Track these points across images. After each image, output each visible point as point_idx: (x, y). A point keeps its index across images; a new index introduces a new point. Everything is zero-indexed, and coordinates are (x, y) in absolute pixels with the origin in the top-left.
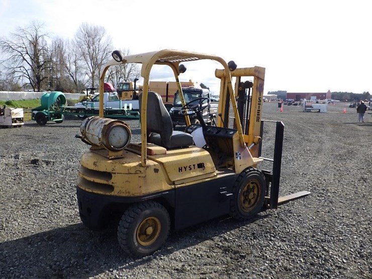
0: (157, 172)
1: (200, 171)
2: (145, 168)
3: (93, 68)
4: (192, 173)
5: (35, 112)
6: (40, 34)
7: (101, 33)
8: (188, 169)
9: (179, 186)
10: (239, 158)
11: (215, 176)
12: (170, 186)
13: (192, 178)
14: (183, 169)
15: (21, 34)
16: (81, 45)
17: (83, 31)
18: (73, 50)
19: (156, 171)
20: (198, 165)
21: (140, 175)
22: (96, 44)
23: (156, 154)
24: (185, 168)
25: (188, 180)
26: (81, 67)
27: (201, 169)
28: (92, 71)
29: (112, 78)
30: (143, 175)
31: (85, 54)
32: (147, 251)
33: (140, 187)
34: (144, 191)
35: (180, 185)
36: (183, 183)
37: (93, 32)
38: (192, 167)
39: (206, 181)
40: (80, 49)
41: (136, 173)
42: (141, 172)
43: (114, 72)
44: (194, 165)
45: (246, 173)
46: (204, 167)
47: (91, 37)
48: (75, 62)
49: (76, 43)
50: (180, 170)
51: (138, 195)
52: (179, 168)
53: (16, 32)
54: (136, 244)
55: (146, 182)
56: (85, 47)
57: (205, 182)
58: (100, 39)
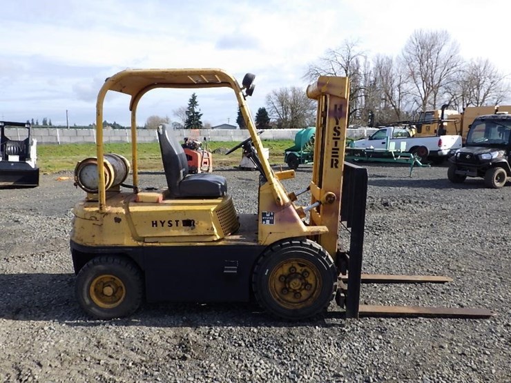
0: (119, 222)
1: (185, 230)
2: (103, 215)
3: (425, 93)
4: (172, 231)
5: (288, 153)
6: (352, 54)
7: (441, 40)
8: (166, 224)
9: (148, 244)
10: (268, 221)
11: (214, 241)
12: (136, 242)
13: (172, 238)
14: (159, 224)
15: (331, 57)
16: (410, 61)
17: (415, 41)
18: (398, 69)
19: (118, 220)
20: (184, 221)
21: (94, 222)
22: (434, 57)
23: (142, 202)
24: (163, 223)
25: (166, 240)
26: (407, 93)
27: (188, 227)
28: (423, 97)
29: (456, 104)
30: (99, 223)
31: (415, 73)
32: (103, 314)
33: (94, 236)
34: (98, 242)
35: (151, 244)
36: (157, 242)
37: (428, 41)
38: (174, 223)
39: (197, 246)
40: (408, 67)
41: (90, 220)
42: (96, 218)
43: (458, 96)
44: (177, 221)
45: (282, 246)
46: (194, 225)
47: (426, 48)
48: (399, 86)
49: (403, 59)
50: (154, 224)
51: (90, 245)
52: (153, 222)
53: (325, 56)
54: (87, 301)
55: (101, 231)
56: (416, 64)
57: (193, 246)
58: (440, 49)
